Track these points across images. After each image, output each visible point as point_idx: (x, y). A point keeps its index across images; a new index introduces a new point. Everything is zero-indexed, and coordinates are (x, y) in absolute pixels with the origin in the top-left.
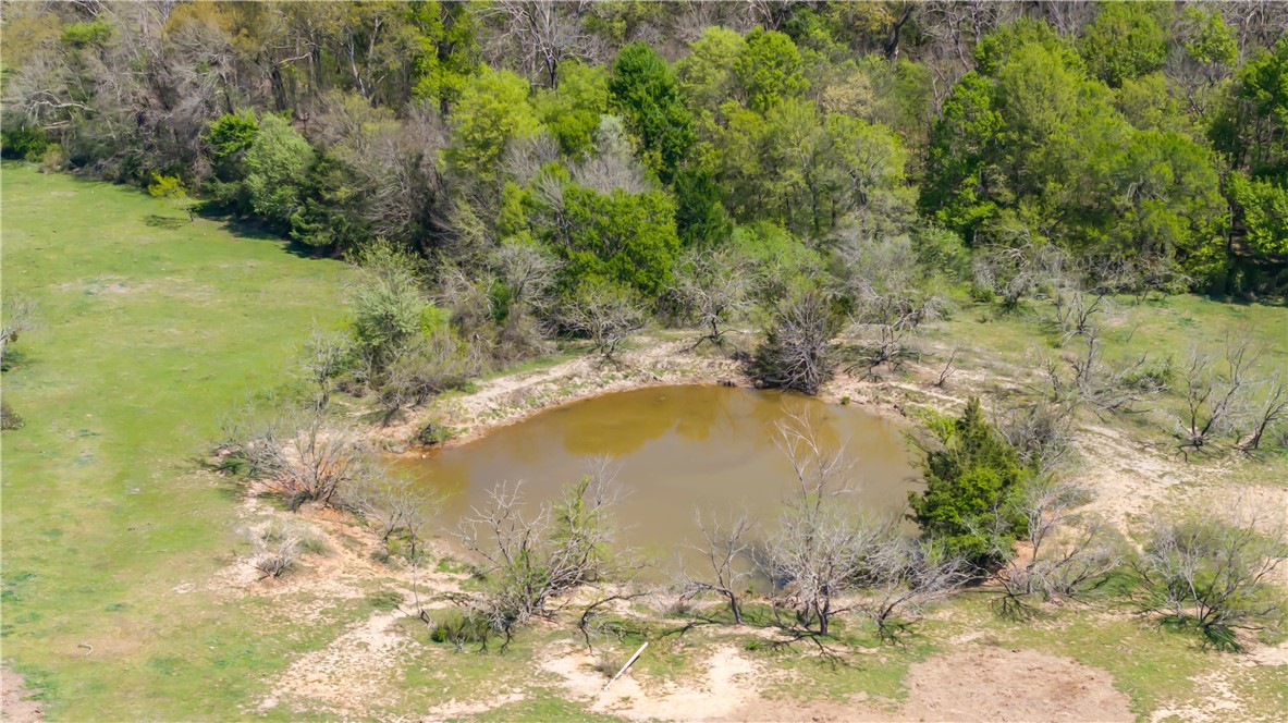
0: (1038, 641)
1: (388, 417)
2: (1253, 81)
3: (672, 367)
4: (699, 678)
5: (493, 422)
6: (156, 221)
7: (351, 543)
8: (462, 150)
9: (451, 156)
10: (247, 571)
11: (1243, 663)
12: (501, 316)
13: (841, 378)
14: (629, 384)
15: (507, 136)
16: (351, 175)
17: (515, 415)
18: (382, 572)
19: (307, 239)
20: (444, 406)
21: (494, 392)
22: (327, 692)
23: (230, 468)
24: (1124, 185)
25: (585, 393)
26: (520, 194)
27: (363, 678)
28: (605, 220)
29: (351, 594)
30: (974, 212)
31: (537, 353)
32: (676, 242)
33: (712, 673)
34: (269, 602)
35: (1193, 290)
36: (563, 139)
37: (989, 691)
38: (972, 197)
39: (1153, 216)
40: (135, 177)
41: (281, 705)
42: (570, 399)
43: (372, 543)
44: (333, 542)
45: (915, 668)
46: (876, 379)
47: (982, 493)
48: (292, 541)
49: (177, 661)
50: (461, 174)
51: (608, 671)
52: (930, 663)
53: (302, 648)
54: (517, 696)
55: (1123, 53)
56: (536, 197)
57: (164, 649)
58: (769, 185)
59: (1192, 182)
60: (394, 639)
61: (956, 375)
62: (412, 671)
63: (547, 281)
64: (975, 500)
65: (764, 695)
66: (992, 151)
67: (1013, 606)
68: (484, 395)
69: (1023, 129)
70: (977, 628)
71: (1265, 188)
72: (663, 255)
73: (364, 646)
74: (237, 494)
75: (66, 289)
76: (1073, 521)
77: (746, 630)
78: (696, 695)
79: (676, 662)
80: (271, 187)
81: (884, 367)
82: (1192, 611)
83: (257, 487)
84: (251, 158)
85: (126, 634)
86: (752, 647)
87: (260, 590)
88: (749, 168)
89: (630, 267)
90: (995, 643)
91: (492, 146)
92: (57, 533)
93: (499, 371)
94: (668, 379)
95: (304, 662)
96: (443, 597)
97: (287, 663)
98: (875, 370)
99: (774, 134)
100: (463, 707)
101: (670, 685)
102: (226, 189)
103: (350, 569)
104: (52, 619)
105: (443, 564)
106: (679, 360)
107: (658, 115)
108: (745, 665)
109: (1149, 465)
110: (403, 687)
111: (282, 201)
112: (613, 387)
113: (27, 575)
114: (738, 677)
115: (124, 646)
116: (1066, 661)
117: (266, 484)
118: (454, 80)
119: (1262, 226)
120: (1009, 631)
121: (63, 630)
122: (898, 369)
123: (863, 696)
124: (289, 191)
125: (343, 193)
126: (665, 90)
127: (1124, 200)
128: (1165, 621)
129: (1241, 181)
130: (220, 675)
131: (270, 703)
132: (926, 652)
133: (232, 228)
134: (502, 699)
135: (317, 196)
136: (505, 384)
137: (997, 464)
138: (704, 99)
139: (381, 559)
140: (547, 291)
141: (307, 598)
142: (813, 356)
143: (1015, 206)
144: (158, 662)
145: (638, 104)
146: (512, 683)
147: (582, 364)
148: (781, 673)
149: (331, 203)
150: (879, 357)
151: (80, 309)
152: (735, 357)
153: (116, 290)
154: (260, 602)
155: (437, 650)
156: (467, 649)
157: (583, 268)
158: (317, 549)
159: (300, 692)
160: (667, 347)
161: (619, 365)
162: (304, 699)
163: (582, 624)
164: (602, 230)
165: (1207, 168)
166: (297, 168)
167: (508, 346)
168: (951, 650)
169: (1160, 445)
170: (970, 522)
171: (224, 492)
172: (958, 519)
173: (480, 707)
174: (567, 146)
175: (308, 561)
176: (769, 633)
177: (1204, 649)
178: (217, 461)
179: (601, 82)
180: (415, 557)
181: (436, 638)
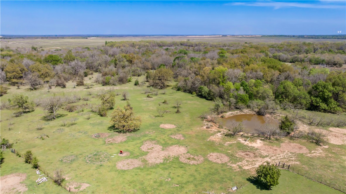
0: (296, 142)
1: (218, 114)
2: (314, 87)
3: (248, 112)
4: (256, 142)
5: (229, 116)
6: (192, 96)
7: (215, 126)
8: (225, 90)
9: (224, 90)
10: (205, 127)
11: (322, 147)
12: (230, 106)
13: (267, 115)
14: (243, 113)
15: (230, 88)
16: (213, 92)
17: (231, 116)
18: (219, 129)
19: (208, 99)
20: (224, 114)
21: (229, 113)
22: (215, 140)
23: (202, 118)
24: (298, 97)
25: (239, 114)
26: (232, 94)
27: (218, 139)
28: (241, 97)
29: (216, 131)
30: (281, 99)
31: (234, 110)
32: (249, 100)
33: (257, 142)
34: (207, 131)
35: (306, 109)
36: (236, 89)
37: (291, 147)
38: (280, 98)
39: (302, 101)
40: (190, 92)
41: (210, 140)
42: (237, 114)
43: (218, 126)
44: (213, 125)
45: (281, 144)
46: (271, 115)
47: (288, 125)
48: (209, 125)
49: (198, 135)
50: (225, 92)
51: (245, 141)
52: (283, 143)
53: (211, 135)
54: (235, 142)
55: (298, 84)
56: (233, 94)
57: (197, 134)
58: (257, 95)
59: (307, 97)
60: (221, 135)
61: (281, 115)
62: (223, 138)
63: (235, 102)
64: (287, 126)
65: (264, 145)
66: (283, 93)
67: (292, 138)
68: (228, 113)
69: (286, 91)
70: (288, 140)
71: (315, 98)
72: (247, 101)
73: (218, 136)
74: (203, 120)
75: (184, 101)
76: (298, 130)
77: (260, 138)
78: (256, 144)
79: (253, 141)
80: (205, 93)
81: (272, 114)
82: (314, 141)
83: (205, 120)
84: (203, 90)
85: (193, 132)
86: (261, 140)
87: (206, 129)
88: (256, 94)
89: (244, 102)
90: (290, 142)
91: (229, 89)
92: (185, 122)
93: (230, 111)
94: (248, 113)
95: (212, 137)
96: (226, 132)
97: (210, 137)
98: (271, 114)
99: (258, 90)
100: (229, 143)
101: (253, 143)
102: (200, 94)
103: (215, 128)
104: (185, 130)
105: (225, 129)
106: (249, 111)
107: (246, 88)
108: (261, 141)
109: (305, 126)
110: (222, 140)
111: (206, 95)
112: (242, 114)
113: (182, 126)
114: (260, 143)
115: (192, 133)
116: (300, 145)
117: (206, 120)
118: (223, 84)
119: (315, 102)
120: (292, 141)
121: (186, 131)
122: (274, 114)
123: (275, 146)
124: (206, 94)
125: (212, 94)
126: (246, 85)
127: (298, 99)
128: (311, 142)
129: (312, 98)
130: (203, 137)
131: (208, 140)
132: (282, 142)
133: (200, 97)
134: (234, 142)
135: (209, 94)
136: (230, 112)
137: (290, 122)
138: (251, 87)
139: (218, 128)
140: (235, 103)
141: (211, 131)
142: (264, 112)
143: (285, 99)
144: (196, 135)
145: (243, 87)
146: (235, 141)
147: (238, 111)
148: (265, 143)
149: (211, 95)
150: (272, 113)
151: (186, 103)
152: (255, 112)
153: (189, 102)
154: (206, 130)
155: (226, 137)
156: (229, 137)
157: (239, 101)
158: (212, 126)
159: (211, 139)
160: (247, 110)
161: (242, 112)
162: (212, 140)
163: (242, 136)
164: (241, 98)
165: (308, 96)
166: (207, 91)
167: (230, 109)
168: (285, 142)
169: (306, 124)
170: (287, 128)
171: (201, 120)
172: (285, 128)
173: (231, 143)
174: (237, 90)
175: (211, 127)
176: (263, 139)
177: (316, 145)
178: (201, 117)
179: (240, 84)
180: (222, 128)
181: (226, 136)
